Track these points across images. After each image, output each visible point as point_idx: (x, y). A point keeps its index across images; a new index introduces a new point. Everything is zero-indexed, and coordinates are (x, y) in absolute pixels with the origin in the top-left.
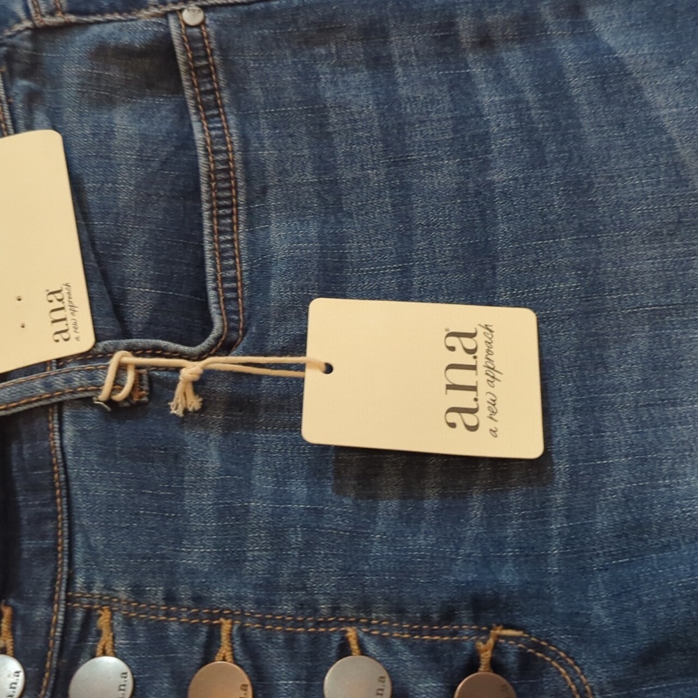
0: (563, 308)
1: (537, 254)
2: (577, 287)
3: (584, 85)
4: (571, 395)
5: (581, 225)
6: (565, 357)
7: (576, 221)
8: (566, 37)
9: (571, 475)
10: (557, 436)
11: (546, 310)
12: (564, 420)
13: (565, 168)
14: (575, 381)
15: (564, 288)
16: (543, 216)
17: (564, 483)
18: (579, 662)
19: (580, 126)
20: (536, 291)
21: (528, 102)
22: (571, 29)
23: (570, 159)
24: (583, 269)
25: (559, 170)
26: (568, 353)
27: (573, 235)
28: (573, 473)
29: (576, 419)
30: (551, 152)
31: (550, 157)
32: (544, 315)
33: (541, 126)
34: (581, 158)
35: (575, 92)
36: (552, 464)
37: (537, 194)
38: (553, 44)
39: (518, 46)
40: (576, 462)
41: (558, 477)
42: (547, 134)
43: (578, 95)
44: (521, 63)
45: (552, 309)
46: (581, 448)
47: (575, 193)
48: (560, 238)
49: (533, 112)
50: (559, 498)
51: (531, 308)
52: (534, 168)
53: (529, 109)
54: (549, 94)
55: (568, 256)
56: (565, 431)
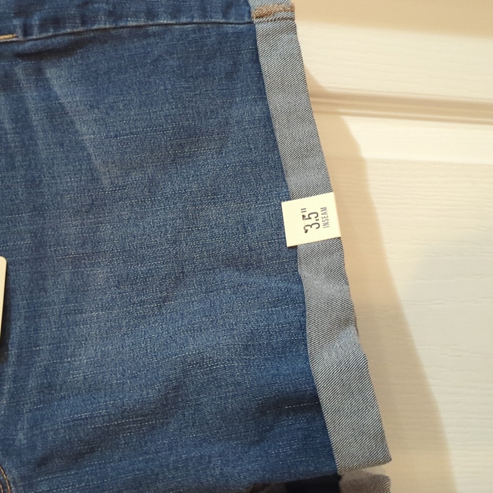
0: (22, 257)
1: (8, 223)
2: (30, 243)
3: (41, 119)
4: (24, 309)
5: (34, 206)
6: (23, 286)
7: (32, 204)
8: (32, 88)
9: (18, 357)
10: (13, 334)
11: (13, 258)
12: (18, 323)
13: (26, 171)
14: (27, 300)
15: (23, 245)
16: (12, 200)
17: (14, 362)
18: (4, 467)
19: (36, 145)
20: (7, 246)
21: (6, 130)
22: (35, 83)
23: (30, 165)
24: (35, 233)
25: (23, 173)
26: (24, 283)
27: (29, 213)
28: (19, 356)
29: (25, 323)
30: (19, 161)
31: (17, 164)
32: (11, 260)
33: (13, 144)
34: (36, 165)
35: (35, 123)
36: (8, 350)
37: (9, 187)
38: (24, 93)
39: (3, 93)
40: (22, 349)
41: (11, 358)
42: (16, 149)
43: (36, 126)
44: (4, 105)
45: (16, 257)
46: (25, 340)
47: (31, 187)
48: (22, 214)
49: (9, 136)
50: (10, 371)
51: (4, 257)
52: (7, 171)
53: (6, 134)
54: (20, 125)
55: (26, 225)
56: (18, 330)
